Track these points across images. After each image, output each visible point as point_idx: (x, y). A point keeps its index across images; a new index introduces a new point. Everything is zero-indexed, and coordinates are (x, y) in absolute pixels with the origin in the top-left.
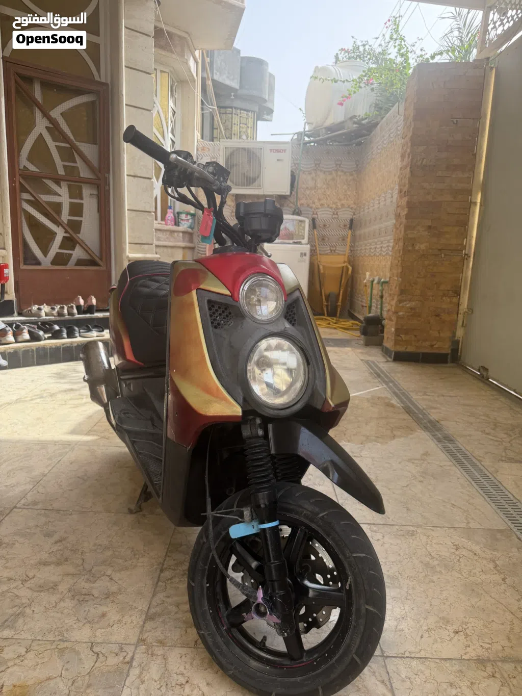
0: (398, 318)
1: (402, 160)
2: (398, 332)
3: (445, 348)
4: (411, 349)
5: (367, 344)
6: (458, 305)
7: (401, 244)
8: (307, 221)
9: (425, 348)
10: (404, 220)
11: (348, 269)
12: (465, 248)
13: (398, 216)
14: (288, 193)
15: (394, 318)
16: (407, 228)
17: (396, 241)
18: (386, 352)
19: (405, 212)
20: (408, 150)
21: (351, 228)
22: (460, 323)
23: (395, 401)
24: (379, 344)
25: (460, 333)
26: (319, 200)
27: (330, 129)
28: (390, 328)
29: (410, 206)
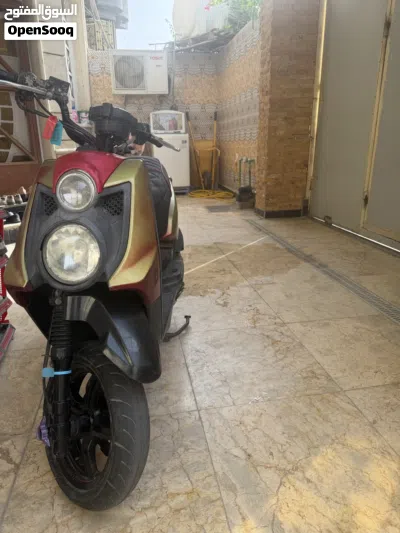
0: (267, 187)
1: (263, 67)
2: (268, 197)
3: (299, 206)
4: (276, 209)
5: (242, 208)
6: (307, 174)
7: (266, 132)
8: (183, 114)
9: (286, 207)
10: (267, 113)
11: (217, 152)
12: (310, 132)
13: (262, 110)
14: (167, 93)
15: (264, 188)
16: (270, 119)
17: (262, 129)
18: (259, 213)
19: (268, 106)
20: (268, 59)
21: (215, 119)
22: (308, 188)
23: (278, 245)
24: (252, 206)
25: (308, 194)
26: (190, 97)
27: (196, 40)
28: (260, 195)
29: (272, 102)
